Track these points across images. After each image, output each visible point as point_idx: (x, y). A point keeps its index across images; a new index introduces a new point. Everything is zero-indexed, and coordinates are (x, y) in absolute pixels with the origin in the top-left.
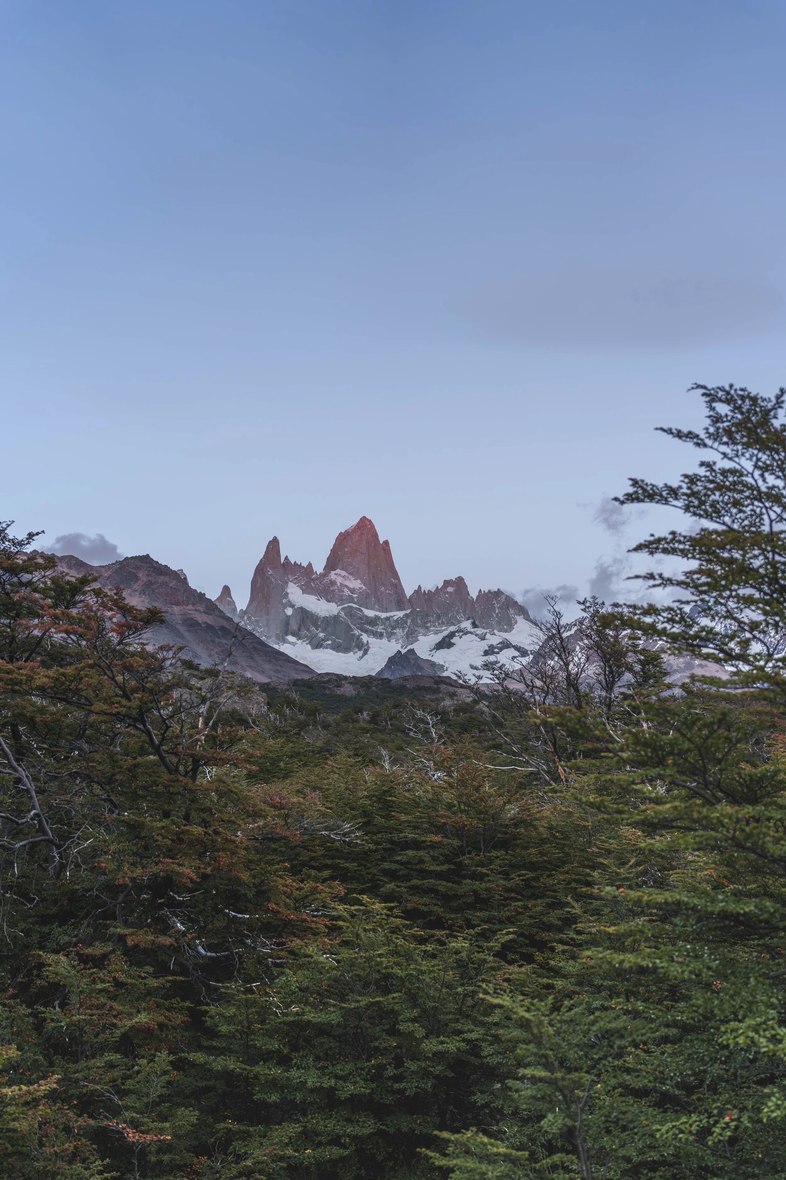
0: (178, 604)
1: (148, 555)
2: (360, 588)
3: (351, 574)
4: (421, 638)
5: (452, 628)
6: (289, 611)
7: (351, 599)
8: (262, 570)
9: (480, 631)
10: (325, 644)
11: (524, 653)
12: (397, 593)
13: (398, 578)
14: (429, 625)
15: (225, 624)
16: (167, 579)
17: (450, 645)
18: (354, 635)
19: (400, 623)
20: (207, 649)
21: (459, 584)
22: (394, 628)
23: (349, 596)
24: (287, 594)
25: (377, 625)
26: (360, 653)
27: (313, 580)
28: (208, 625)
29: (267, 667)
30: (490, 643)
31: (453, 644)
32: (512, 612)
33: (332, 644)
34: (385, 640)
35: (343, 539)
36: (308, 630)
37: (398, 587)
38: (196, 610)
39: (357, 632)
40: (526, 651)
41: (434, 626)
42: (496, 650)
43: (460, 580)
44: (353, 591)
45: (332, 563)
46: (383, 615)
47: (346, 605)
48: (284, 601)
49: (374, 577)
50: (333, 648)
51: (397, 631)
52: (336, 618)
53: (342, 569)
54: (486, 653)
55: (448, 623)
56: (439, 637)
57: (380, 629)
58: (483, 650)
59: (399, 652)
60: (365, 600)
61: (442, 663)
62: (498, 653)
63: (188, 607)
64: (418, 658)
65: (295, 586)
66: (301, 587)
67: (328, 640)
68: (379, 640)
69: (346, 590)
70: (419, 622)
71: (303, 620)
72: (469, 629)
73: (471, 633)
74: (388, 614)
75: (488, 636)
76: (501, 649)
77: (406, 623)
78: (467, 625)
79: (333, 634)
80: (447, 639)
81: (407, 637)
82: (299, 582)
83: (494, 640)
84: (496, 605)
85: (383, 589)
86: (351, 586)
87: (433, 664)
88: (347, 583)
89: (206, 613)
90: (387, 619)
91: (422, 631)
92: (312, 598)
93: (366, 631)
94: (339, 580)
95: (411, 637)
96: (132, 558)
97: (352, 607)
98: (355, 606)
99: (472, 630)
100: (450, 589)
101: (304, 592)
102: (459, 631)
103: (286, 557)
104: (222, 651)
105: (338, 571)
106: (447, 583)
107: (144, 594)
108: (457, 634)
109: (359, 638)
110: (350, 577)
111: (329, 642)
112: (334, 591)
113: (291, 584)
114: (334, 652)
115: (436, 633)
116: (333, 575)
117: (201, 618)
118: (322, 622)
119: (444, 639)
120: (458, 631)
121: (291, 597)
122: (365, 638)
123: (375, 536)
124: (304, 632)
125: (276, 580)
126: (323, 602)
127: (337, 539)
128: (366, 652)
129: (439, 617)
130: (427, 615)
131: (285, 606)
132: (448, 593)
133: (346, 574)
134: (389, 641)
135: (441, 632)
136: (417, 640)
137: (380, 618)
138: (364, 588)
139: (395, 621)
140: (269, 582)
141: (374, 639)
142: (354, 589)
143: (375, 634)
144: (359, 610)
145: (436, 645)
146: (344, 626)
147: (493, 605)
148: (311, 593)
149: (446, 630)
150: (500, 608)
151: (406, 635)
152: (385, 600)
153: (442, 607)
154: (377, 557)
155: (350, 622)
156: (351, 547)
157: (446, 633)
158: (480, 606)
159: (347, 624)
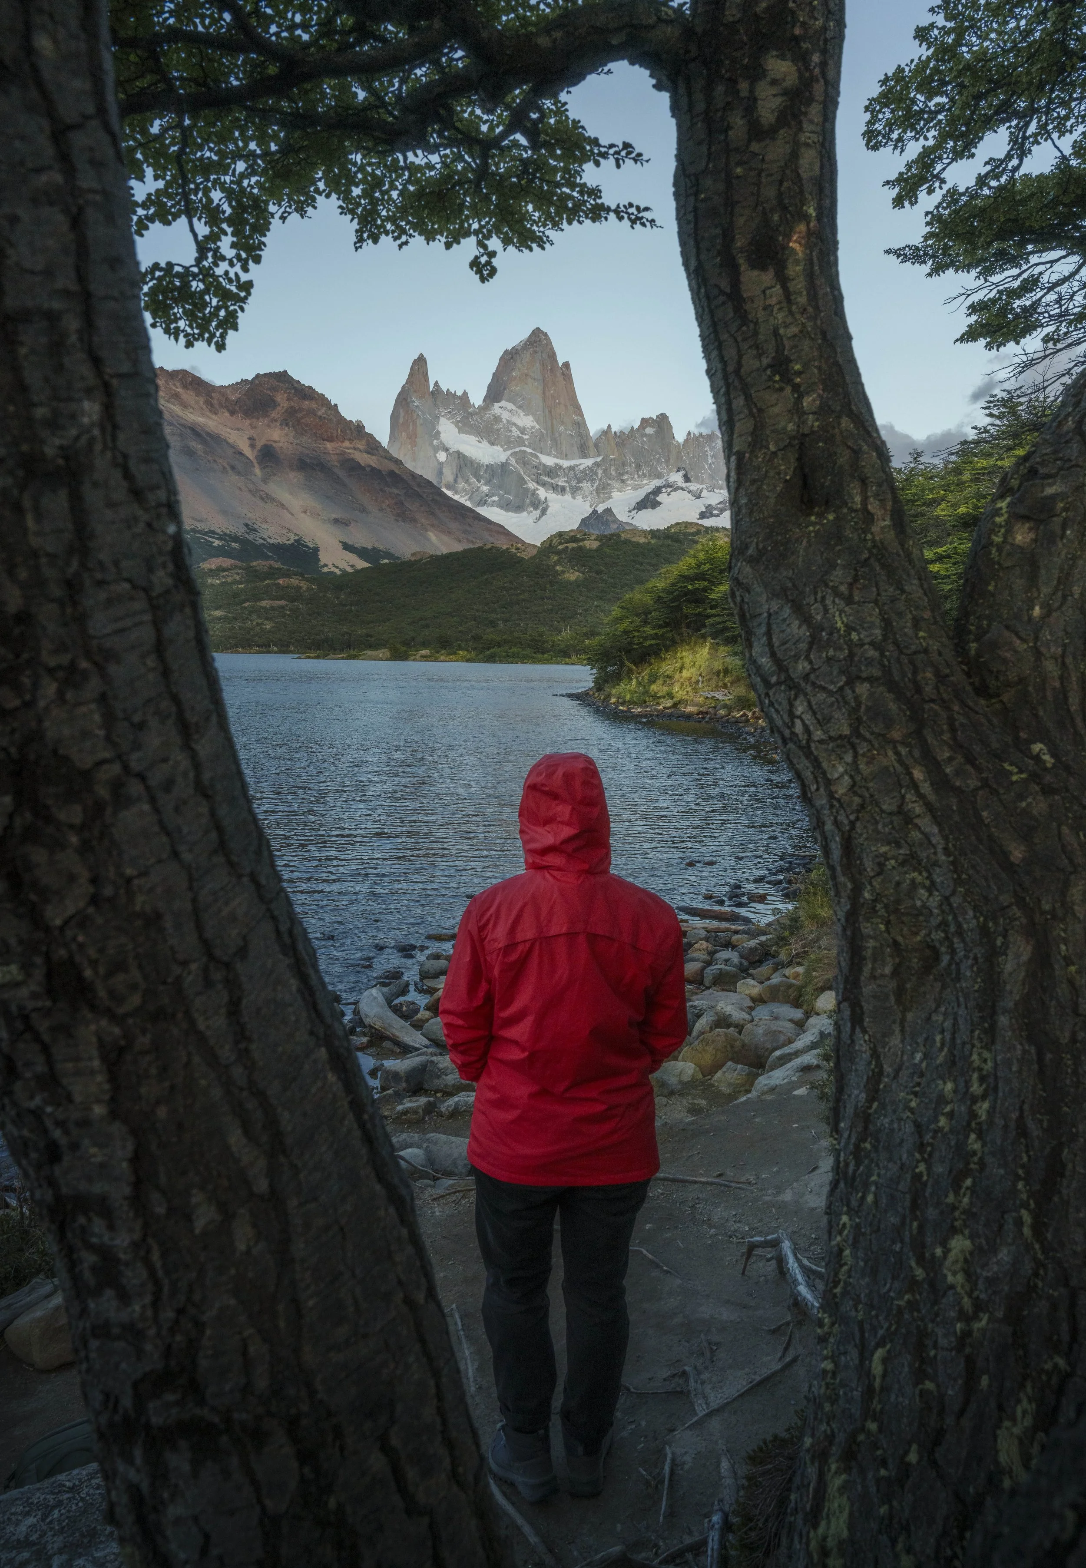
0: (330, 439)
1: (285, 372)
2: (533, 427)
3: (520, 407)
4: (616, 494)
5: (657, 483)
6: (442, 456)
7: (520, 442)
8: (405, 399)
9: (693, 486)
10: (490, 500)
12: (580, 435)
13: (581, 415)
14: (625, 477)
15: (393, 467)
16: (314, 405)
17: (655, 504)
18: (527, 489)
19: (589, 475)
20: (376, 500)
21: (662, 423)
22: (579, 481)
23: (519, 437)
24: (438, 433)
25: (558, 476)
26: (537, 513)
27: (471, 414)
28: (373, 469)
29: (454, 526)
30: (708, 502)
31: (660, 503)
33: (500, 500)
34: (568, 497)
35: (509, 358)
36: (467, 481)
37: (580, 425)
38: (355, 449)
39: (532, 485)
41: (632, 479)
42: (715, 512)
43: (663, 418)
44: (523, 431)
45: (495, 393)
46: (566, 464)
47: (517, 450)
48: (435, 442)
49: (550, 412)
50: (502, 507)
51: (583, 485)
52: (504, 466)
53: (509, 401)
54: (702, 515)
55: (650, 476)
56: (641, 494)
57: (561, 482)
58: (699, 511)
59: (595, 513)
60: (539, 442)
62: (717, 516)
63: (344, 444)
64: (616, 520)
65: (448, 422)
66: (456, 424)
67: (493, 495)
68: (560, 497)
69: (514, 429)
70: (613, 473)
71: (460, 468)
72: (680, 484)
73: (683, 489)
74: (571, 463)
75: (705, 493)
76: (722, 511)
77: (596, 474)
78: (676, 478)
79: (500, 487)
80: (652, 497)
81: (598, 493)
82: (454, 416)
83: (712, 499)
84: (709, 453)
85: (562, 428)
86: (520, 423)
88: (514, 419)
89: (368, 453)
90: (571, 468)
91: (616, 484)
92: (472, 439)
93: (544, 485)
94: (505, 416)
95: (603, 491)
96: (266, 374)
97: (524, 452)
98: (529, 450)
99: (684, 485)
100: (649, 431)
101: (460, 431)
102: (668, 486)
103: (436, 383)
104: (396, 504)
105: (503, 403)
106: (645, 422)
107: (287, 425)
108: (664, 490)
109: (534, 493)
110: (520, 411)
111: (496, 498)
112: (498, 430)
113: (443, 420)
114: (503, 512)
115: (635, 488)
116: (496, 408)
117: (364, 459)
118: (486, 471)
119: (647, 496)
120: (664, 486)
121: (442, 435)
122: (542, 493)
123: (553, 355)
124: (462, 485)
125: (424, 413)
126: (485, 444)
127: (502, 358)
128: (544, 512)
129: (638, 467)
130: (624, 464)
131: (436, 449)
132: (646, 435)
133: (514, 408)
134: (574, 498)
135: (642, 487)
136: (610, 497)
137: (560, 467)
138: (538, 427)
139: (582, 472)
140: (415, 416)
141: (554, 495)
142: (524, 428)
143: (555, 488)
144: (533, 455)
145: (638, 503)
146: (514, 477)
147: (705, 452)
148: (469, 433)
149: (649, 484)
150: (714, 456)
151: (596, 490)
152: (565, 443)
154: (555, 385)
155: (522, 472)
156: (520, 370)
157: (650, 488)
158: (688, 454)
159: (518, 475)
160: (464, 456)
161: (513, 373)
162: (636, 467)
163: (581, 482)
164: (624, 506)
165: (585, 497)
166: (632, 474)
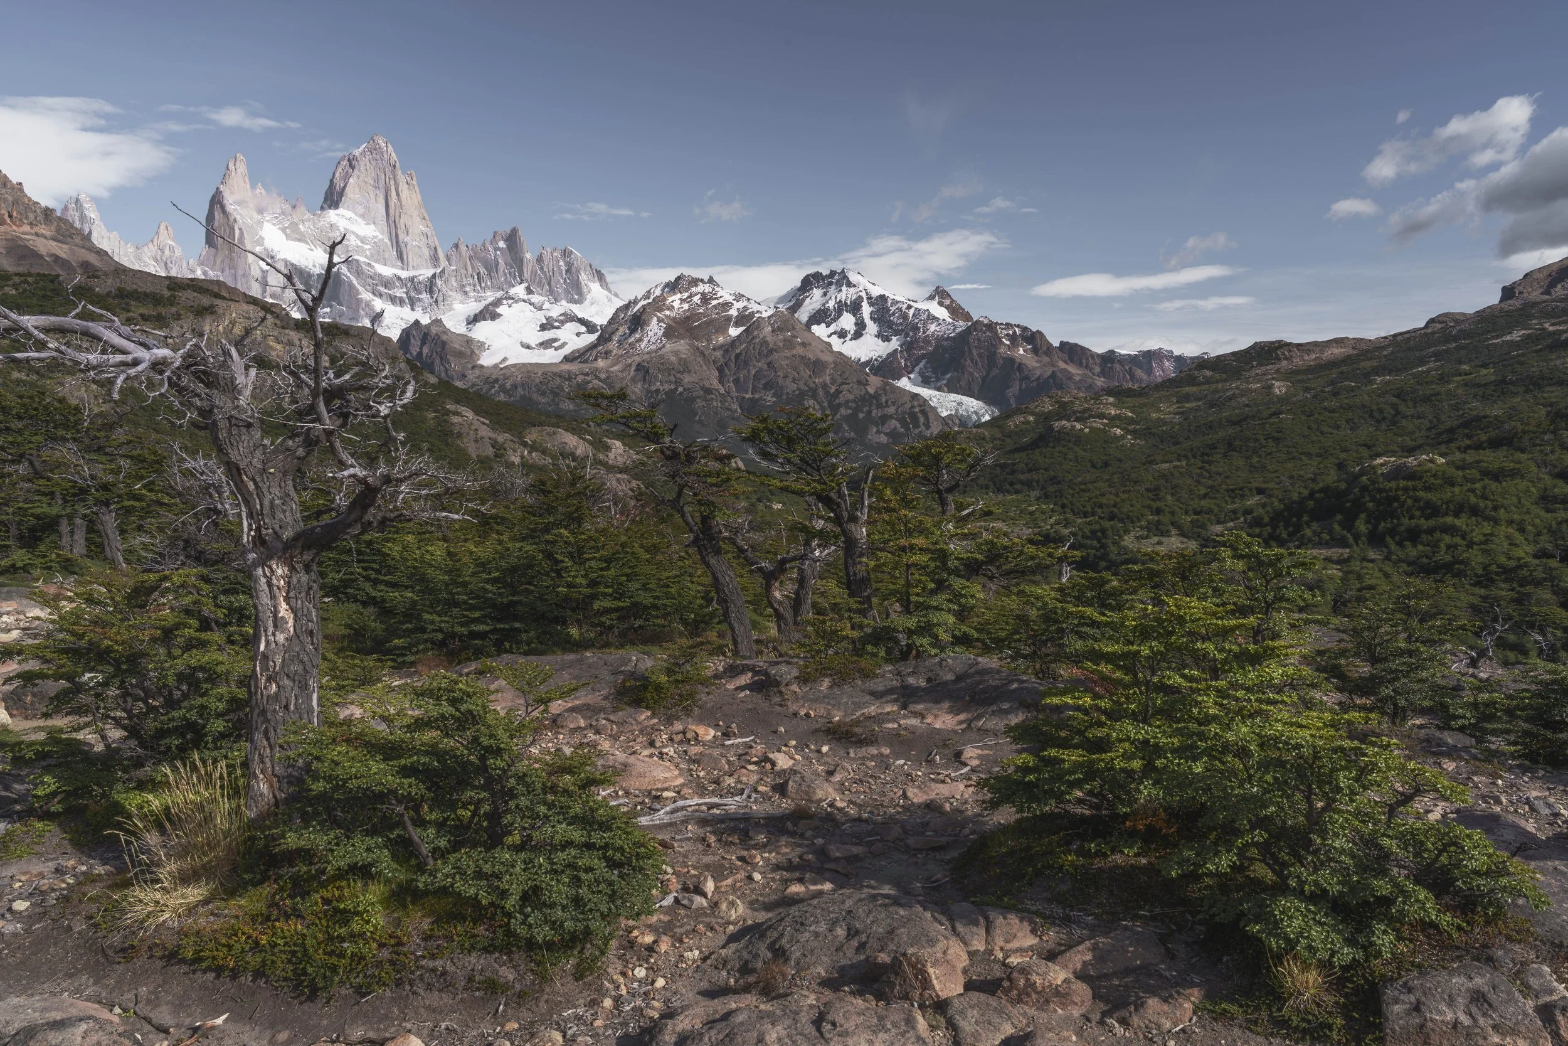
2: (374, 237)
3: (362, 216)
4: (453, 304)
5: (499, 294)
7: (359, 251)
8: (220, 202)
9: (536, 298)
11: (590, 327)
12: (428, 246)
14: (467, 289)
15: (93, 259)
17: (494, 316)
18: (360, 300)
19: (431, 286)
21: (515, 237)
23: (357, 246)
24: (262, 238)
25: (397, 287)
27: (303, 221)
28: (56, 258)
30: (549, 315)
31: (500, 315)
32: (585, 277)
34: (407, 308)
37: (429, 236)
38: (37, 235)
39: (366, 296)
40: (595, 326)
41: (474, 290)
42: (556, 324)
43: (514, 234)
44: (363, 240)
45: (333, 200)
49: (394, 222)
51: (422, 296)
53: (348, 208)
54: (543, 328)
55: (492, 287)
56: (481, 306)
57: (400, 293)
58: (539, 324)
59: (417, 322)
60: (380, 254)
61: (482, 339)
62: (558, 328)
63: (22, 229)
64: (446, 331)
65: (275, 228)
66: (284, 230)
68: (399, 308)
69: (353, 238)
70: (455, 284)
72: (521, 296)
73: (524, 301)
74: (411, 273)
75: (547, 305)
76: (563, 323)
77: (435, 285)
78: (518, 290)
79: (332, 298)
80: (491, 308)
81: (437, 305)
82: (280, 222)
83: (555, 311)
85: (407, 239)
86: (361, 233)
87: (469, 341)
88: (353, 228)
89: (54, 239)
90: (412, 279)
91: (459, 296)
92: (300, 247)
93: (381, 295)
94: (342, 223)
95: (444, 303)
97: (357, 261)
98: (365, 260)
99: (526, 297)
100: (502, 244)
101: (288, 237)
102: (510, 298)
105: (341, 211)
106: (498, 236)
108: (505, 302)
109: (368, 304)
110: (360, 220)
113: (266, 225)
115: (476, 300)
116: (332, 216)
118: (316, 281)
119: (487, 307)
120: (506, 298)
121: (267, 242)
122: (378, 304)
125: (243, 217)
127: (339, 164)
129: (482, 279)
130: (466, 276)
132: (499, 249)
133: (353, 216)
135: (483, 298)
136: (451, 309)
137: (399, 278)
138: (381, 237)
139: (420, 283)
140: (231, 219)
141: (392, 306)
142: (365, 237)
143: (393, 300)
144: (369, 265)
145: (476, 315)
146: (347, 288)
147: (559, 267)
148: (299, 240)
149: (490, 296)
150: (568, 271)
151: (436, 301)
152: (411, 256)
153: (491, 267)
154: (398, 194)
155: (355, 282)
156: (358, 177)
157: (490, 300)
158: (542, 269)
159: (351, 285)
160: (292, 264)
161: (351, 180)
162: (479, 279)
163: (420, 293)
164: (463, 318)
165: (424, 309)
166: (474, 286)
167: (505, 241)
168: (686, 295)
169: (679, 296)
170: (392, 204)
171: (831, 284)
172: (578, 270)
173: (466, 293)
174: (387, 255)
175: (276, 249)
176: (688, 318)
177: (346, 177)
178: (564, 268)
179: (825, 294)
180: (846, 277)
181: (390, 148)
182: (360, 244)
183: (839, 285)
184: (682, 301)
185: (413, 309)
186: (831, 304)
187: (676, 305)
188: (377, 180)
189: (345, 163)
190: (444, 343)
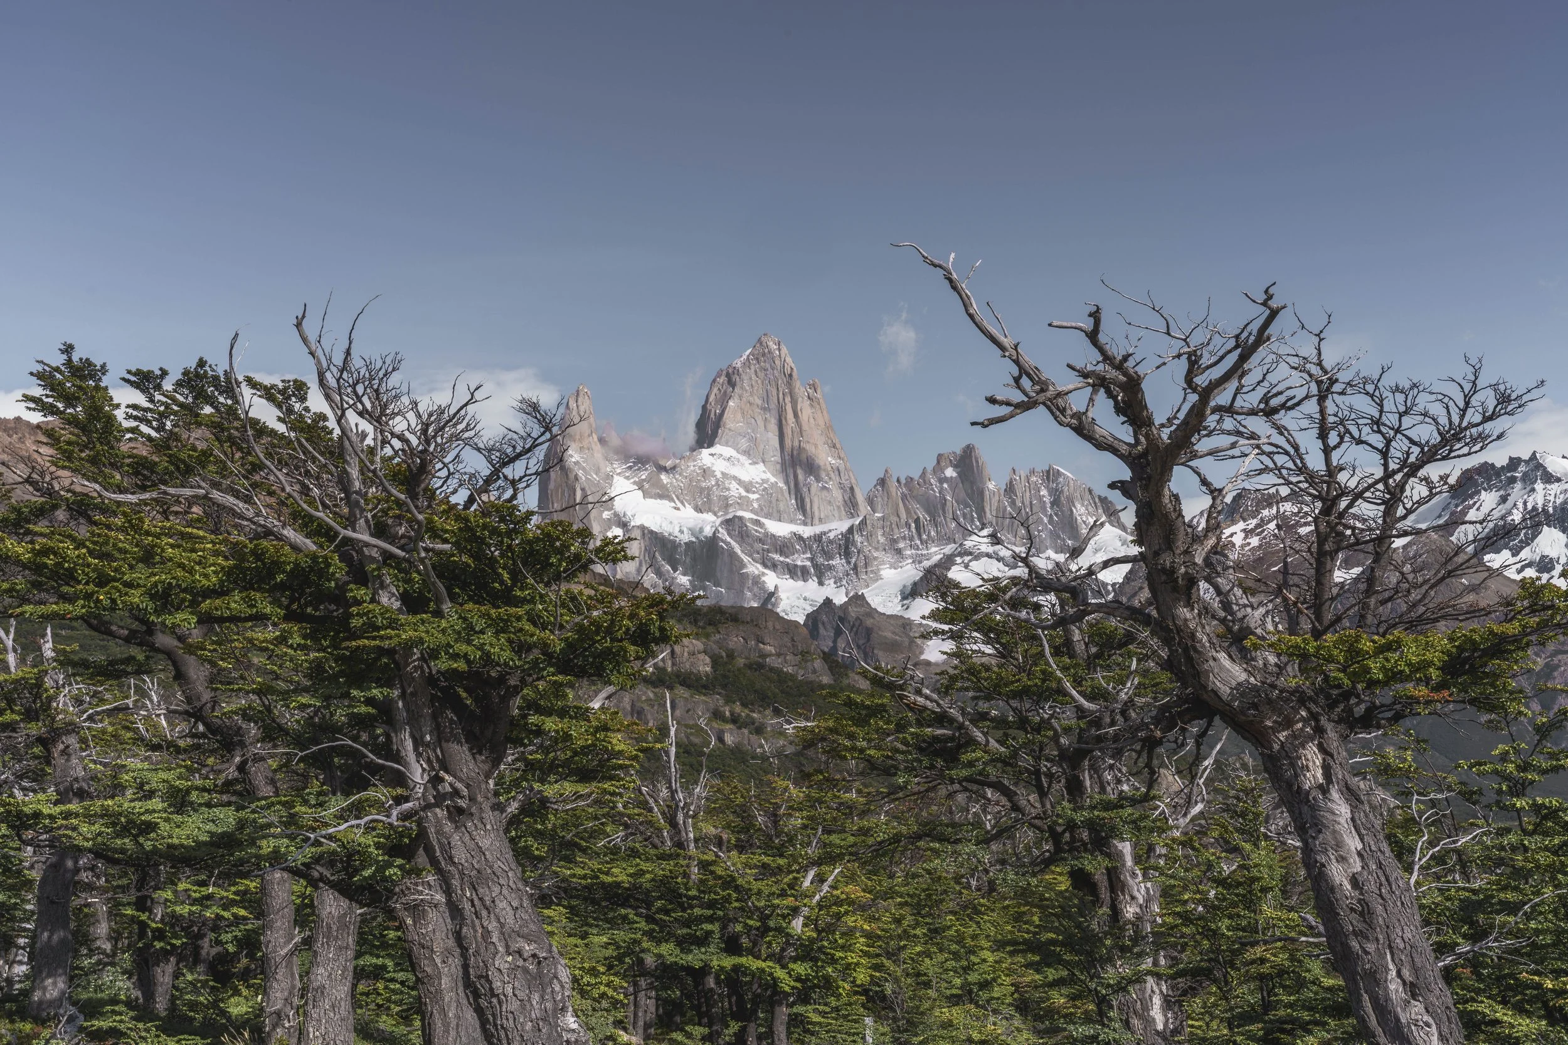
2: (764, 481)
3: (747, 453)
4: (882, 571)
5: (949, 549)
7: (741, 503)
14: (901, 545)
18: (745, 576)
19: (846, 545)
21: (968, 462)
22: (829, 556)
23: (740, 497)
24: (611, 499)
25: (797, 551)
32: (1083, 510)
34: (812, 583)
35: (724, 382)
36: (657, 571)
37: (842, 473)
39: (753, 569)
41: (911, 547)
43: (970, 451)
44: (748, 487)
45: (706, 435)
47: (731, 516)
48: (606, 515)
49: (791, 456)
51: (835, 562)
52: (711, 541)
53: (727, 444)
55: (938, 539)
56: (922, 569)
57: (801, 560)
59: (828, 602)
60: (773, 504)
64: (872, 612)
65: (628, 483)
66: (640, 484)
67: (697, 589)
68: (801, 583)
69: (734, 485)
70: (882, 539)
71: (647, 552)
72: (983, 549)
73: (988, 556)
74: (818, 529)
77: (854, 543)
78: (980, 540)
79: (706, 576)
81: (857, 574)
82: (636, 474)
85: (810, 480)
86: (745, 478)
87: (906, 624)
88: (734, 471)
90: (818, 538)
91: (889, 558)
92: (662, 506)
93: (774, 566)
94: (719, 467)
95: (866, 570)
97: (741, 518)
98: (750, 516)
99: (990, 549)
100: (950, 472)
101: (646, 495)
102: (965, 553)
105: (717, 449)
106: (943, 460)
108: (958, 560)
109: (757, 581)
110: (743, 459)
112: (709, 489)
113: (618, 481)
118: (684, 553)
119: (929, 572)
120: (961, 555)
121: (618, 506)
122: (771, 579)
125: (586, 472)
126: (685, 511)
127: (714, 383)
129: (921, 528)
131: (607, 525)
132: (946, 480)
133: (735, 454)
136: (878, 578)
137: (800, 538)
138: (773, 479)
139: (831, 542)
140: (572, 476)
141: (791, 581)
142: (751, 483)
143: (794, 572)
144: (757, 523)
145: (915, 584)
146: (726, 558)
147: (1040, 498)
148: (661, 497)
149: (936, 553)
150: (1055, 503)
151: (855, 568)
152: (817, 501)
153: (935, 508)
154: (796, 415)
155: (738, 550)
156: (740, 397)
157: (936, 558)
158: (1013, 503)
159: (732, 554)
160: (651, 532)
161: (731, 403)
162: (918, 528)
163: (832, 558)
164: (896, 590)
165: (838, 581)
166: (911, 539)
167: (955, 467)
168: (1253, 522)
169: (1241, 525)
170: (788, 432)
171: (1513, 480)
172: (1071, 501)
173: (899, 552)
174: (782, 506)
175: (629, 514)
176: (1260, 560)
177: (724, 400)
178: (1047, 500)
179: (1504, 499)
180: (1540, 466)
181: (784, 350)
182: (744, 493)
183: (1528, 480)
184: (1248, 533)
185: (821, 583)
186: (1517, 516)
187: (1238, 540)
188: (767, 398)
189: (722, 379)
190: (869, 632)
